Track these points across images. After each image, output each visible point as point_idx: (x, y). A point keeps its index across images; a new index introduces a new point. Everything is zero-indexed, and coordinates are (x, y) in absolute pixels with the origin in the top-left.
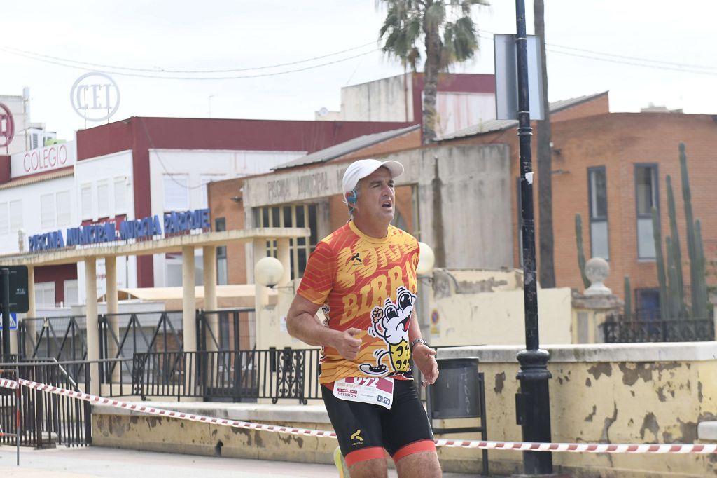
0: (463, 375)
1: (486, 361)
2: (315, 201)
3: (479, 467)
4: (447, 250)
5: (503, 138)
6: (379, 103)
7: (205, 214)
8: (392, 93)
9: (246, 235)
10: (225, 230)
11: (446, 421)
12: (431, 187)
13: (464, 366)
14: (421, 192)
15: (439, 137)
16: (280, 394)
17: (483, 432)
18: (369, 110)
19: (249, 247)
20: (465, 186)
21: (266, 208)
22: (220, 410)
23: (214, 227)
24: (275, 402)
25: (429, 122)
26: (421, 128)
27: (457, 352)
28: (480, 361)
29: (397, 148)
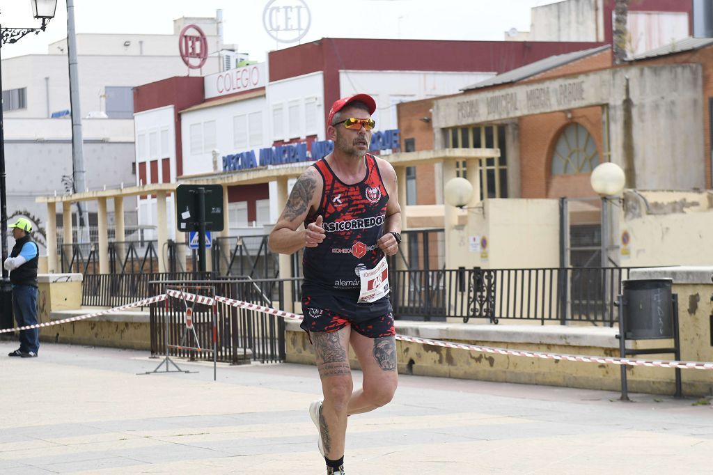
0: (657, 296)
1: (679, 282)
2: (504, 122)
3: (672, 388)
4: (638, 171)
5: (696, 57)
6: (569, 23)
7: (395, 134)
8: (583, 13)
9: (436, 156)
10: (414, 150)
11: (638, 341)
12: (622, 108)
13: (657, 287)
14: (612, 112)
15: (630, 57)
16: (471, 313)
17: (676, 352)
18: (559, 30)
19: (438, 167)
20: (656, 107)
21: (455, 129)
22: (412, 328)
23: (403, 147)
24: (466, 321)
25: (620, 42)
26: (612, 48)
27: (650, 273)
28: (674, 282)
29: (585, 68)
